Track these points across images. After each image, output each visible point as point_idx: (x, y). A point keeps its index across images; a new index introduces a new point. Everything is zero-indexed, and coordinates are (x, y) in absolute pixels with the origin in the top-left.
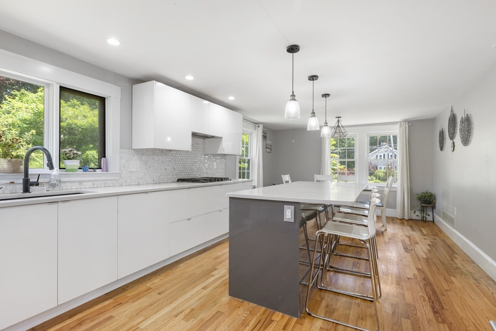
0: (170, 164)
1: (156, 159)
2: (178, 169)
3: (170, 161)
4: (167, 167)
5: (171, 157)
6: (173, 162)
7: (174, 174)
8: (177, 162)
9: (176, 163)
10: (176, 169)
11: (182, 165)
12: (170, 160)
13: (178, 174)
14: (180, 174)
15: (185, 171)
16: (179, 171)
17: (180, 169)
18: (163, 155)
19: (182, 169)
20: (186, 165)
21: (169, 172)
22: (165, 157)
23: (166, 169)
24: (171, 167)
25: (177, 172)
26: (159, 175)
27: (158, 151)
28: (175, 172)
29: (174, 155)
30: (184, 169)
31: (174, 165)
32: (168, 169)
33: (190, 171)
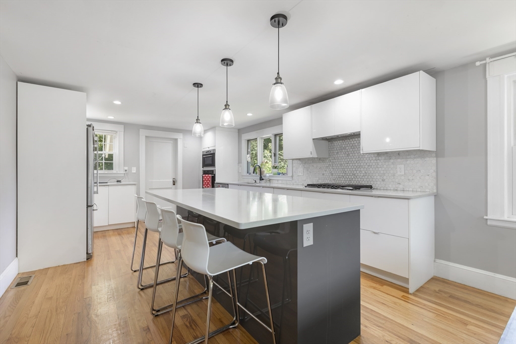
0: (327, 170)
1: (315, 166)
2: (336, 174)
3: (327, 167)
4: (324, 172)
5: (329, 163)
6: (331, 168)
7: (332, 179)
8: (335, 168)
9: (333, 169)
10: (334, 174)
11: (341, 170)
12: (327, 165)
13: (336, 179)
14: (339, 179)
15: (345, 177)
16: (337, 177)
17: (339, 174)
18: (321, 162)
19: (341, 174)
20: (346, 170)
21: (326, 177)
22: (322, 164)
23: (323, 174)
24: (329, 172)
25: (335, 177)
26: (317, 179)
27: (316, 159)
28: (333, 177)
29: (332, 161)
30: (344, 174)
31: (332, 170)
32: (325, 175)
33: (352, 177)
